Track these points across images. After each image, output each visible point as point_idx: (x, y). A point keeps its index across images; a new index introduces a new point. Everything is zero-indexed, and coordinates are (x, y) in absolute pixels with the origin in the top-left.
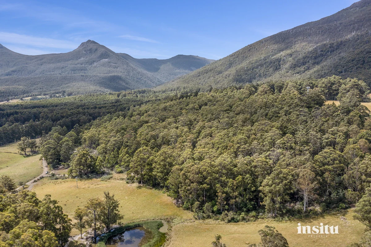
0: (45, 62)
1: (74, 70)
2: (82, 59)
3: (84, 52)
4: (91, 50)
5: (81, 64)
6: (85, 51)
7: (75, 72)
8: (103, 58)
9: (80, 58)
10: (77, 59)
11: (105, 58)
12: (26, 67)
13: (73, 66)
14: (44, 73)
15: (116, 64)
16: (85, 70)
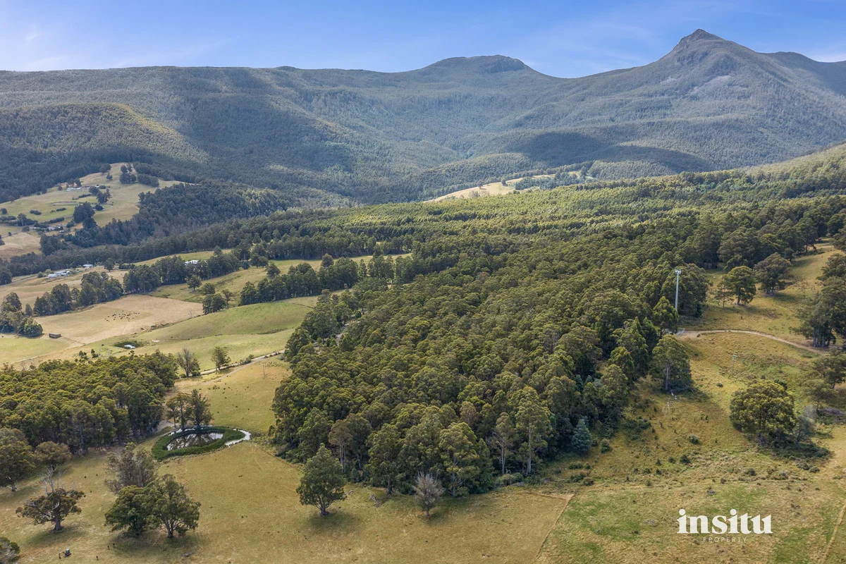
0: (590, 94)
1: (642, 109)
2: (670, 80)
3: (676, 63)
4: (692, 56)
5: (663, 94)
6: (679, 60)
7: (644, 114)
8: (718, 75)
9: (665, 77)
10: (657, 82)
11: (723, 74)
12: (553, 106)
13: (642, 99)
14: (581, 119)
15: (747, 87)
16: (666, 108)
